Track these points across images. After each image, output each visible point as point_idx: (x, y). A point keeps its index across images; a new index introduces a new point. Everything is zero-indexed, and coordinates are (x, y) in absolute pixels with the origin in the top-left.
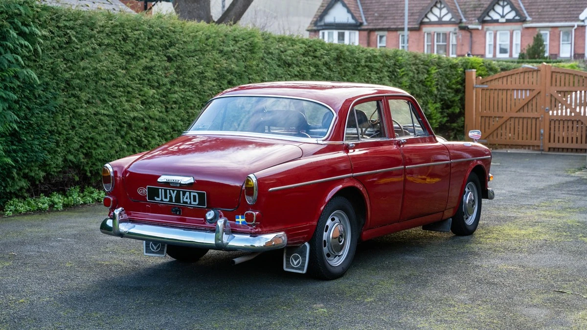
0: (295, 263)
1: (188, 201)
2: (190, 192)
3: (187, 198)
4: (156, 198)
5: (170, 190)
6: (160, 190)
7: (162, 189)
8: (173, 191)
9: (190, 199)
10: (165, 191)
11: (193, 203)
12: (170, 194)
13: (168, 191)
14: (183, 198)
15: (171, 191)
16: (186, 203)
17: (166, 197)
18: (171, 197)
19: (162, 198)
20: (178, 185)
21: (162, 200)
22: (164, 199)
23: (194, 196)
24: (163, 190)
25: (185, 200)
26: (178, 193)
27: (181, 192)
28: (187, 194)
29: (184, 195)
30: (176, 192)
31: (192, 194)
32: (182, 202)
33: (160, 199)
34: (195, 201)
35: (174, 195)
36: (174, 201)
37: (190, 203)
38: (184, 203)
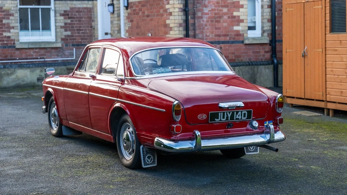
1: (240, 117)
2: (242, 112)
3: (239, 116)
4: (216, 119)
6: (220, 113)
7: (221, 112)
8: (229, 113)
9: (241, 116)
10: (224, 113)
11: (243, 118)
12: (227, 114)
13: (226, 113)
14: (236, 116)
15: (228, 113)
16: (238, 119)
17: (224, 118)
18: (227, 117)
19: (221, 119)
20: (234, 108)
21: (221, 120)
22: (222, 119)
23: (245, 114)
24: (222, 113)
25: (237, 117)
26: (233, 113)
27: (235, 113)
28: (240, 113)
29: (237, 114)
30: (231, 113)
31: (243, 112)
32: (235, 119)
33: (219, 119)
34: (244, 116)
35: (229, 116)
36: (229, 119)
37: (241, 119)
38: (237, 119)
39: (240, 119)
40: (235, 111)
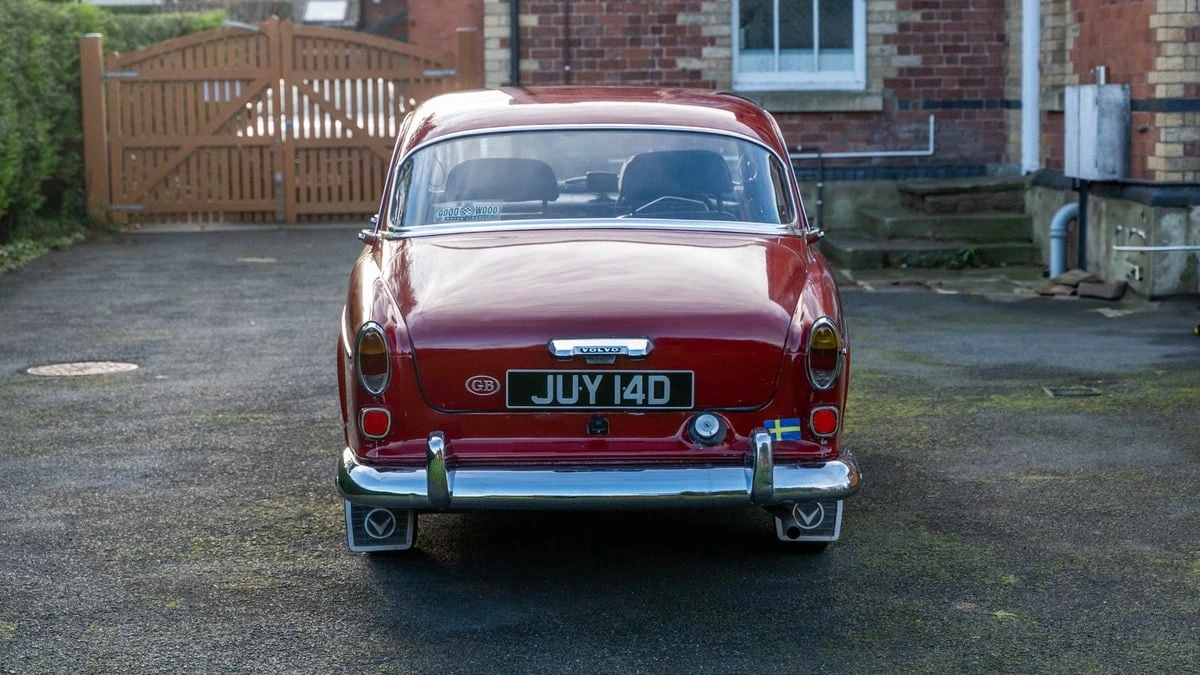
0: (808, 520)
1: (639, 397)
2: (646, 377)
3: (634, 391)
4: (535, 399)
5: (580, 375)
6: (550, 378)
7: (555, 375)
8: (593, 377)
9: (645, 390)
10: (568, 379)
11: (652, 400)
12: (581, 383)
13: (575, 379)
14: (622, 392)
15: (586, 379)
16: (633, 402)
17: (568, 393)
18: (584, 396)
19: (554, 395)
20: (612, 361)
21: (555, 402)
22: (561, 400)
23: (659, 386)
24: (560, 378)
25: (628, 395)
26: (608, 381)
27: (618, 379)
28: (638, 381)
29: (625, 383)
30: (599, 379)
31: (652, 380)
32: (617, 400)
33: (549, 400)
34: (659, 395)
35: (592, 387)
36: (592, 400)
37: (645, 402)
38: (624, 402)
39: (640, 402)
40: (618, 374)
